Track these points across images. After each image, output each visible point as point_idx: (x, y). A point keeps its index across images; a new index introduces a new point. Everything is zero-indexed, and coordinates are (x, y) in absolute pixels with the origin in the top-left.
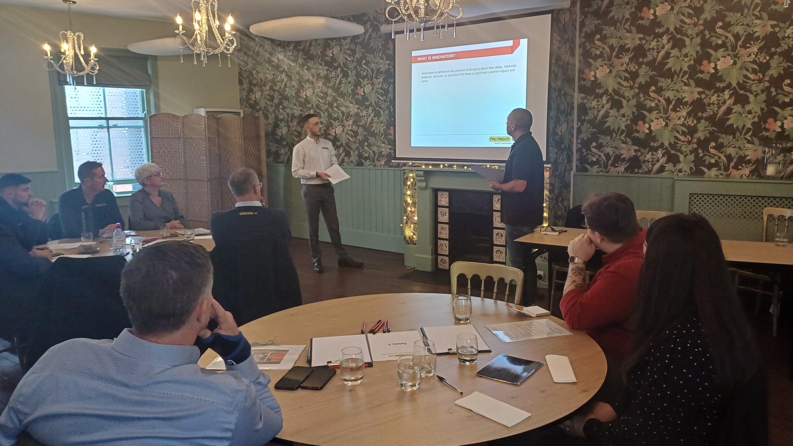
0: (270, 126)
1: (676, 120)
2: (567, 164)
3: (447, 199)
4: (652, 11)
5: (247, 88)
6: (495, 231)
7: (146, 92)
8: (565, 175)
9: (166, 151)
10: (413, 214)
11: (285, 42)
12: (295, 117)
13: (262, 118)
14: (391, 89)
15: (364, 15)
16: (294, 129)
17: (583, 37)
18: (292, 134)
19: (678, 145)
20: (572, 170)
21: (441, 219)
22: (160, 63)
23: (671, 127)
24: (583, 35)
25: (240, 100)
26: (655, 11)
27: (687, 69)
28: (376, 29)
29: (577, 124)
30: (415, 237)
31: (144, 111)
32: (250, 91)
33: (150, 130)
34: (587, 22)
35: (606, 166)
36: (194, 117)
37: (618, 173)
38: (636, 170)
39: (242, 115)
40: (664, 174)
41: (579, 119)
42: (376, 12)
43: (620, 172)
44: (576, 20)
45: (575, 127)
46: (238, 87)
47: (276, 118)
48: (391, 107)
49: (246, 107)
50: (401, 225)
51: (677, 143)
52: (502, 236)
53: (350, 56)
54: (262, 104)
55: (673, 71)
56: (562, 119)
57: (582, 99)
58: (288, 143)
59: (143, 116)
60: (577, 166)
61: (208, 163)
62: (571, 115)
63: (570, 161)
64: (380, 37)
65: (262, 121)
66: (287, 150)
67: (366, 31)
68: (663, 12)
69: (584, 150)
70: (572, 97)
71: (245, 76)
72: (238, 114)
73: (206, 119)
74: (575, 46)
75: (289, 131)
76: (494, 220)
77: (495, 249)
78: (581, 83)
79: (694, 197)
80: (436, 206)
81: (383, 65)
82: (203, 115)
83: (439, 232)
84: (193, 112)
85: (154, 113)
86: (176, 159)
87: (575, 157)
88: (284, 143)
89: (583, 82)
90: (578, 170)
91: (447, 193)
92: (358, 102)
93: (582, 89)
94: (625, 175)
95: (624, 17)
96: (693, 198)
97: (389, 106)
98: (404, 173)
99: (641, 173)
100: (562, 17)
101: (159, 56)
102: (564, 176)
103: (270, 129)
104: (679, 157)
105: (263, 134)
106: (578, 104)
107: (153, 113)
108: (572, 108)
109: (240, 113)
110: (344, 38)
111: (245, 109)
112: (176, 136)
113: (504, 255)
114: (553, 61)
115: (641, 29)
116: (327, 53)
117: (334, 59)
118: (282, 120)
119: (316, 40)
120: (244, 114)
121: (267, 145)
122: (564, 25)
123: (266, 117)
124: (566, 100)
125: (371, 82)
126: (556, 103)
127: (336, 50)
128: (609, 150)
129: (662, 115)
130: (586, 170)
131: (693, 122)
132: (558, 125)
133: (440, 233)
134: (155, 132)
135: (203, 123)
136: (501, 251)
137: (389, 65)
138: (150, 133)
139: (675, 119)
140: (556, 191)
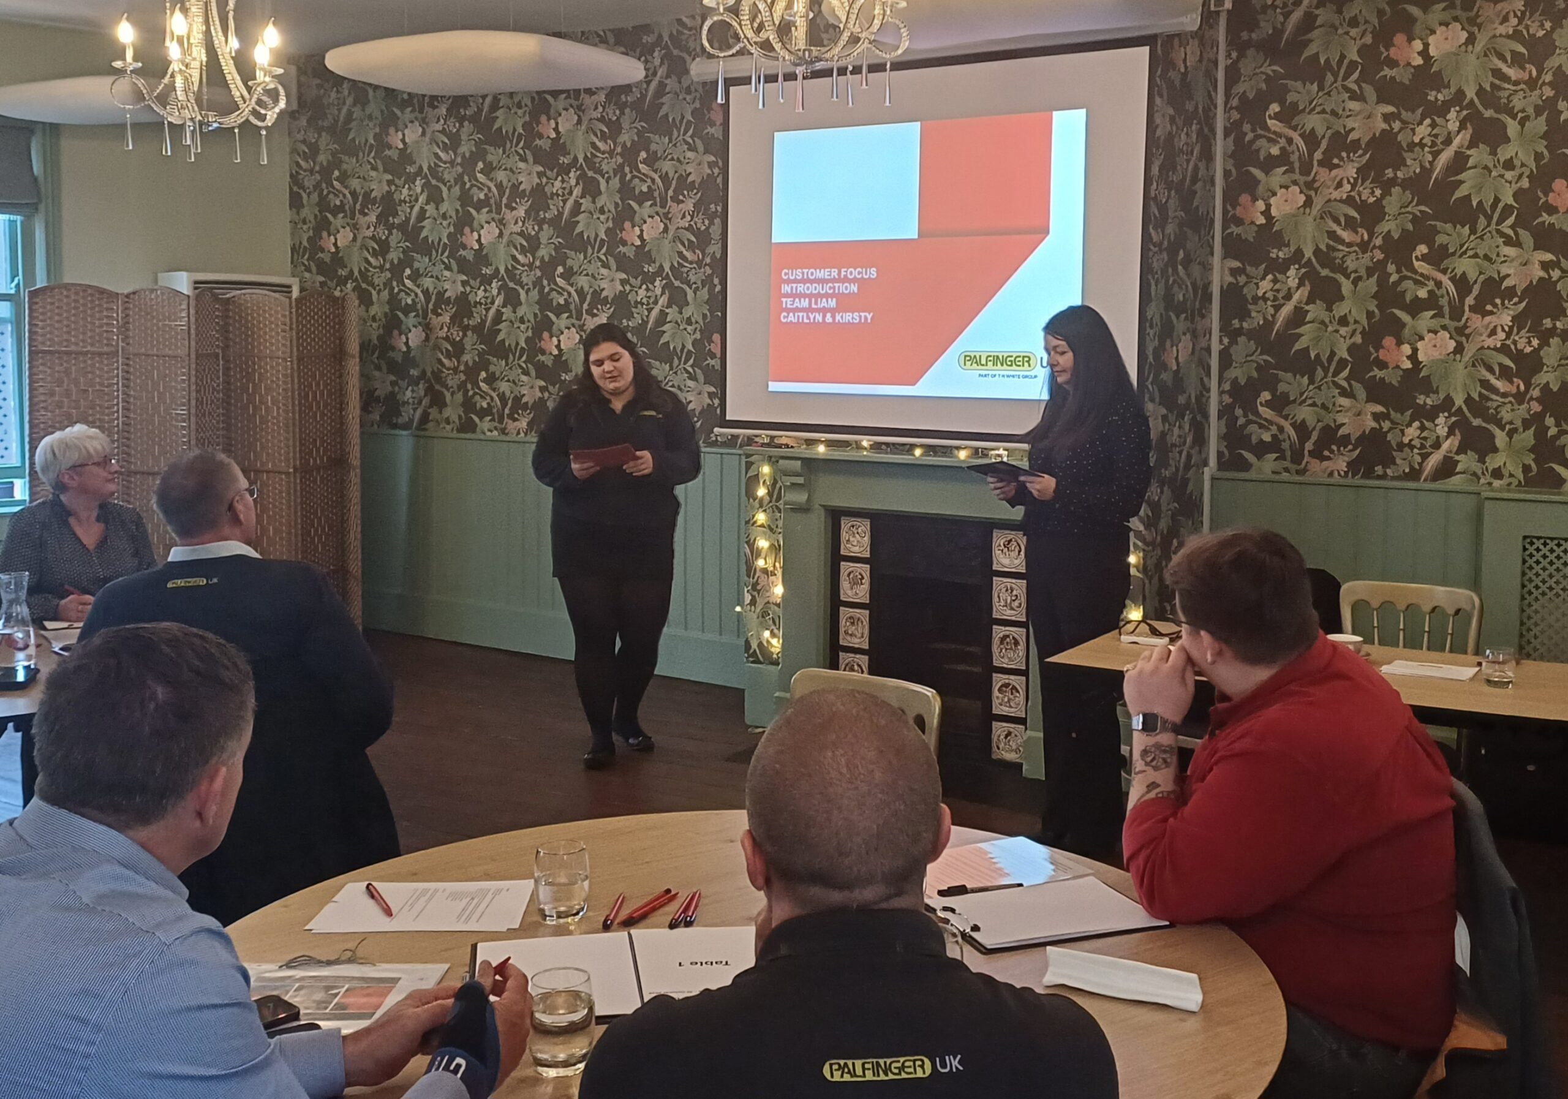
0: (375, 325)
1: (1484, 337)
2: (1192, 448)
3: (867, 539)
4: (1418, 45)
5: (312, 219)
6: (998, 631)
7: (22, 222)
8: (1188, 479)
9: (74, 390)
10: (771, 578)
11: (424, 96)
12: (448, 301)
13: (353, 301)
14: (716, 231)
15: (646, 28)
16: (442, 334)
17: (1237, 108)
18: (437, 347)
19: (1489, 404)
20: (1206, 463)
21: (849, 592)
22: (67, 145)
23: (1470, 354)
24: (1235, 102)
25: (293, 249)
26: (1426, 46)
27: (1510, 201)
28: (679, 69)
29: (1221, 341)
30: (774, 641)
31: (14, 276)
32: (322, 226)
33: (30, 331)
34: (1247, 67)
35: (1297, 457)
36: (157, 297)
37: (1331, 474)
38: (1379, 470)
39: (295, 293)
40: (1455, 481)
41: (1225, 329)
42: (679, 21)
43: (1336, 474)
44: (1216, 63)
45: (1216, 347)
46: (287, 214)
47: (393, 300)
48: (716, 281)
49: (308, 270)
50: (738, 609)
51: (1488, 399)
52: (1016, 643)
53: (604, 137)
54: (355, 264)
55: (1474, 204)
56: (1180, 325)
57: (1234, 272)
58: (424, 372)
59: (13, 292)
60: (1220, 454)
61: (193, 426)
62: (1203, 316)
63: (1200, 440)
64: (688, 91)
65: (354, 311)
66: (422, 393)
67: (650, 74)
68: (1449, 47)
69: (1239, 412)
70: (1207, 268)
71: (309, 183)
72: (286, 289)
73: (193, 303)
74: (1214, 135)
75: (427, 339)
76: (995, 599)
77: (998, 679)
78: (1229, 231)
79: (1535, 546)
80: (836, 558)
81: (697, 165)
82: (185, 292)
83: (842, 630)
84: (156, 281)
85: (45, 284)
86: (103, 414)
87: (1214, 429)
88: (414, 372)
89: (1234, 229)
90: (1222, 465)
91: (868, 523)
92: (623, 264)
93: (1233, 246)
94: (1349, 481)
95: (1343, 57)
96: (1531, 549)
97: (711, 276)
98: (749, 465)
99: (1393, 478)
100: (1178, 55)
101: (64, 125)
102: (1185, 482)
103: (375, 332)
104: (1493, 437)
105: (353, 346)
106: (1222, 287)
107: (41, 282)
108: (1207, 298)
109: (289, 287)
110: (590, 92)
111: (307, 275)
112: (106, 349)
113: (1021, 698)
114: (1155, 170)
115: (1387, 92)
116: (540, 128)
117: (559, 146)
118: (407, 310)
119: (511, 95)
120: (302, 290)
121: (364, 376)
122: (1185, 75)
123: (365, 299)
124: (1189, 275)
125: (661, 211)
126: (1161, 285)
127: (566, 122)
128: (1304, 413)
129: (1446, 321)
130: (1246, 466)
131: (1529, 342)
132: (1168, 343)
133: (846, 633)
134: (43, 335)
135: (184, 314)
136: (1014, 688)
137: (711, 165)
138: (30, 339)
139: (1481, 335)
140: (1163, 524)
